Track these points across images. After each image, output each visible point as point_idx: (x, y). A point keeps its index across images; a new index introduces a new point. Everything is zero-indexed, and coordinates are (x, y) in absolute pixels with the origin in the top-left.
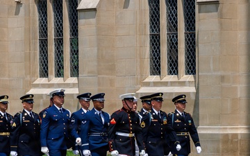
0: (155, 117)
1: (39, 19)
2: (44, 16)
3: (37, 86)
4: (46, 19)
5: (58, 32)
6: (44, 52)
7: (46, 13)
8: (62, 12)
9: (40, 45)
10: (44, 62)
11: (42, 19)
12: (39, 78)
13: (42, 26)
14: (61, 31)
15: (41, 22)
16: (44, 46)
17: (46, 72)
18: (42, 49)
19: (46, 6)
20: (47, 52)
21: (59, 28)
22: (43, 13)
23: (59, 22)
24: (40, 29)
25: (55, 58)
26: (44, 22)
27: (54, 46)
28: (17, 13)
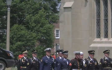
0: (91, 62)
1: (97, 9)
2: (99, 7)
3: (95, 42)
4: (100, 9)
5: (105, 15)
6: (98, 26)
7: (100, 6)
8: (107, 5)
9: (97, 22)
10: (99, 30)
11: (98, 9)
12: (96, 39)
13: (98, 12)
14: (107, 15)
15: (97, 11)
16: (98, 22)
17: (100, 35)
18: (98, 24)
19: (100, 2)
20: (100, 26)
21: (106, 14)
22: (98, 6)
23: (106, 10)
24: (97, 14)
25: (104, 29)
26: (99, 11)
27: (103, 22)
28: (85, 6)
